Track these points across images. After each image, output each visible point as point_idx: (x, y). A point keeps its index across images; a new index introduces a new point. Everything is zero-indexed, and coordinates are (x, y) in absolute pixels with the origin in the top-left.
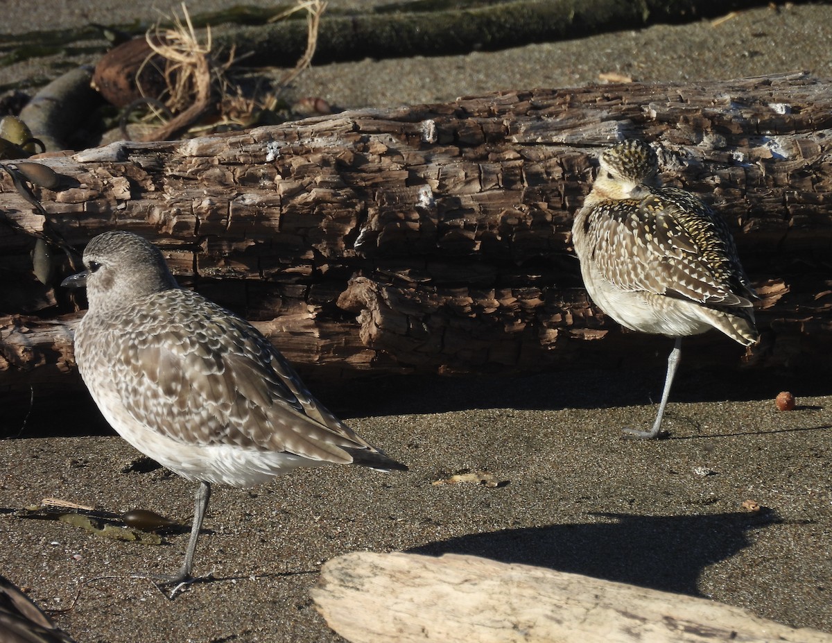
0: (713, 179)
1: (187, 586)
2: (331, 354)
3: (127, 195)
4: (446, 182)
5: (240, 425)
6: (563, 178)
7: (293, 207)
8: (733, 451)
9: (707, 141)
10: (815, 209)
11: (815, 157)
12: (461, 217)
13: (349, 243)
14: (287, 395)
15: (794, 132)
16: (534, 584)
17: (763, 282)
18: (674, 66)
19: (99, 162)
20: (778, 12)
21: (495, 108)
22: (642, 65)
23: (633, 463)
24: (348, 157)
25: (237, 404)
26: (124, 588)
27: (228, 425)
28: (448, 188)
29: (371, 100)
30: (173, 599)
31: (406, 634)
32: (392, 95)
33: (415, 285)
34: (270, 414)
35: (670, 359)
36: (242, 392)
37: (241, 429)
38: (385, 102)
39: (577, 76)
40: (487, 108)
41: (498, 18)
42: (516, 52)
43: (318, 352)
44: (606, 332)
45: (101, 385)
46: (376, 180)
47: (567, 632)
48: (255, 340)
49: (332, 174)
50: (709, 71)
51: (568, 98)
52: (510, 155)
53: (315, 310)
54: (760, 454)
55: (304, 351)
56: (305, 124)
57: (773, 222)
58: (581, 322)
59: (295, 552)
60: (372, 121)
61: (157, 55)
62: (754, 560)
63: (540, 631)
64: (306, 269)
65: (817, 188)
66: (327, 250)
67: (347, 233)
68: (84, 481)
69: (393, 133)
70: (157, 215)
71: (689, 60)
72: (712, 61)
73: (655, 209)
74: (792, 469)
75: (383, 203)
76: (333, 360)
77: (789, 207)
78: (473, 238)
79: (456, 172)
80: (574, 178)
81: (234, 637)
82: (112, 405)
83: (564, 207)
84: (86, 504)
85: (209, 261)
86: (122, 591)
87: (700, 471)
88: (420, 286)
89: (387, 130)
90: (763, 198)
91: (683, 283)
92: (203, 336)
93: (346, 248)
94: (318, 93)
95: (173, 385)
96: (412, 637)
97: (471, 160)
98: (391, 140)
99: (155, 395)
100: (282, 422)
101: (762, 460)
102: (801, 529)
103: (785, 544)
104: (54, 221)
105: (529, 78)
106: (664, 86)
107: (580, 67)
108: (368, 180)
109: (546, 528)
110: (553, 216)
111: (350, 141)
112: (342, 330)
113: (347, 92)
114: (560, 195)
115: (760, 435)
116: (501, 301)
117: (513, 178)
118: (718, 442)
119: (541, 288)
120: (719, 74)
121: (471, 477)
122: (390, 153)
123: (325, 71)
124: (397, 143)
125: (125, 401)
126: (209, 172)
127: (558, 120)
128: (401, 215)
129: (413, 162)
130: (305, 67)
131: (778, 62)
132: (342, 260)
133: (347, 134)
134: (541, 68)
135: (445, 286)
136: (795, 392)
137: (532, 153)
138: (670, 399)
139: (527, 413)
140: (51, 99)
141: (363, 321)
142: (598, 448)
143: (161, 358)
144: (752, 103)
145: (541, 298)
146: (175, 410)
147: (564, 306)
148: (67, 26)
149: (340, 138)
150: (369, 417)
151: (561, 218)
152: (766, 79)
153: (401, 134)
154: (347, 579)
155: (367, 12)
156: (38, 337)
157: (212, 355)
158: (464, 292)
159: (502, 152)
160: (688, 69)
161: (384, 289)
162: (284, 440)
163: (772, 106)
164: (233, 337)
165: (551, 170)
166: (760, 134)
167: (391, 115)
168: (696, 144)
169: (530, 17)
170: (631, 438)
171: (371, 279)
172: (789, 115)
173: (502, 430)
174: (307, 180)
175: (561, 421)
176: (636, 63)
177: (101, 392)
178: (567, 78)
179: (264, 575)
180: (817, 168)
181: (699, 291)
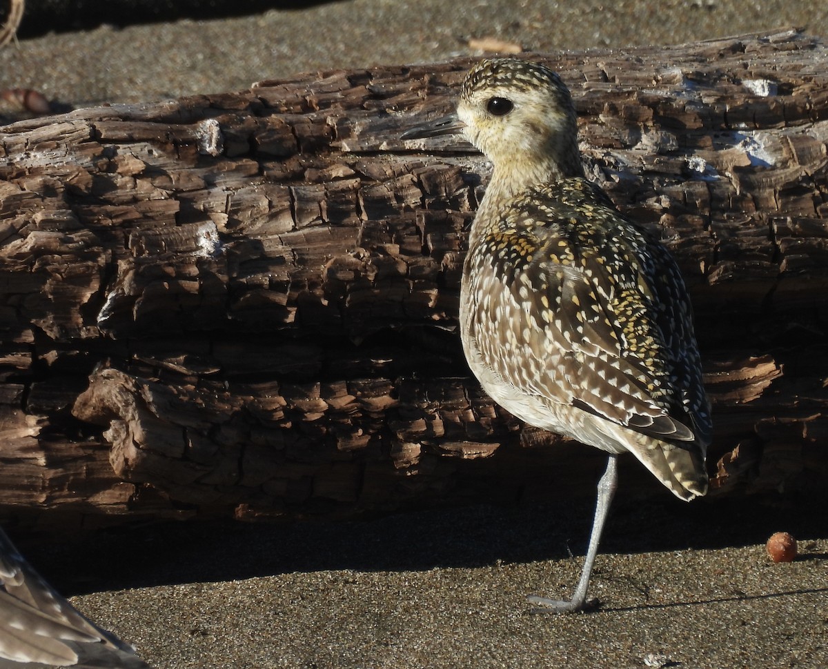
0: (659, 201)
2: (66, 492)
4: (239, 217)
6: (423, 206)
8: (702, 627)
9: (647, 142)
10: (820, 244)
11: (817, 162)
12: (264, 270)
13: (90, 318)
15: (783, 124)
17: (743, 362)
18: (586, 25)
21: (312, 98)
22: (537, 25)
23: (546, 651)
24: (84, 181)
28: (242, 225)
29: (111, 89)
32: (144, 82)
33: (194, 380)
35: (600, 487)
38: (134, 93)
39: (435, 45)
40: (300, 99)
43: (44, 489)
44: (497, 445)
46: (129, 217)
49: (59, 208)
50: (642, 31)
51: (427, 79)
52: (340, 171)
53: (39, 422)
54: (745, 632)
55: (23, 488)
56: (16, 131)
57: (755, 267)
58: (457, 432)
60: (120, 123)
64: (21, 359)
65: (822, 210)
66: (55, 329)
67: (86, 300)
69: (153, 141)
71: (609, 15)
72: (646, 15)
73: (561, 260)
74: (795, 653)
75: (140, 252)
76: (69, 500)
77: (778, 243)
78: (284, 304)
79: (255, 200)
80: (439, 205)
83: (425, 251)
87: (651, 661)
88: (203, 381)
89: (145, 137)
90: (737, 229)
91: (596, 392)
93: (85, 324)
94: (28, 81)
97: (278, 181)
98: (150, 152)
101: (748, 641)
105: (359, 50)
106: (577, 57)
107: (439, 30)
108: (117, 217)
110: (408, 265)
111: (86, 156)
112: (81, 452)
113: (74, 79)
114: (418, 231)
115: (743, 602)
116: (331, 401)
117: (344, 207)
118: (677, 614)
119: (393, 379)
120: (657, 35)
122: (150, 172)
123: (38, 46)
124: (160, 156)
127: (412, 114)
128: (170, 270)
129: (186, 185)
130: (7, 41)
131: (750, 15)
132: (79, 343)
133: (83, 144)
134: (377, 32)
135: (243, 380)
136: (797, 533)
137: (373, 167)
138: (601, 549)
139: (376, 576)
141: (115, 439)
142: (490, 629)
144: (715, 80)
145: (393, 395)
147: (430, 407)
149: (70, 151)
150: (128, 589)
151: (422, 268)
152: (737, 41)
153: (166, 143)
158: (271, 388)
159: (327, 166)
160: (609, 29)
161: (146, 387)
163: (748, 83)
165: (404, 193)
166: (729, 128)
167: (150, 114)
168: (630, 147)
170: (541, 611)
171: (125, 371)
172: (775, 97)
173: (338, 605)
174: (20, 218)
175: (430, 587)
176: (526, 22)
178: (419, 49)
180: (821, 179)
181: (621, 405)
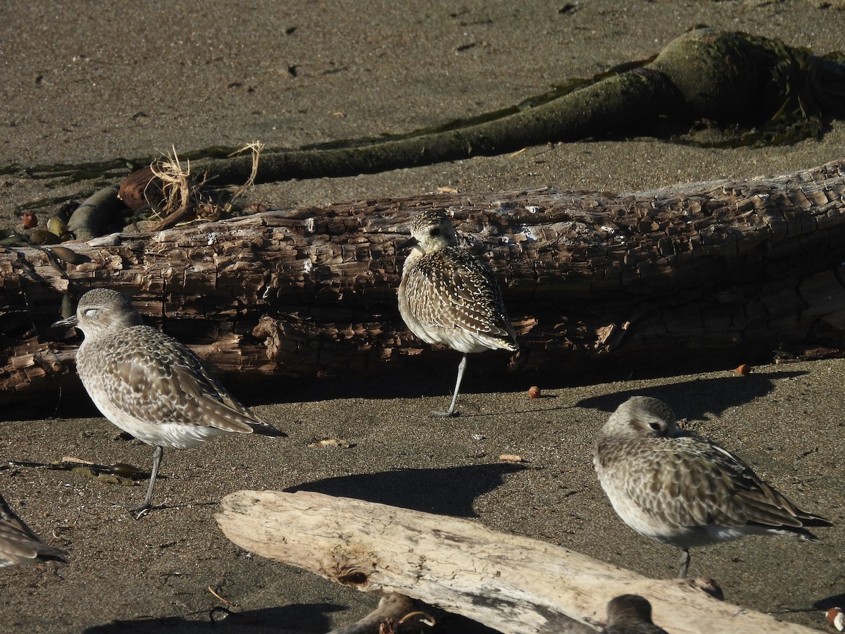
0: (489, 254)
1: (148, 512)
2: (249, 365)
3: (121, 267)
4: (321, 257)
5: (182, 410)
6: (395, 254)
7: (225, 273)
8: (499, 424)
9: (485, 231)
10: (553, 272)
11: (554, 240)
12: (331, 279)
13: (260, 296)
14: (211, 391)
15: (540, 224)
16: (352, 510)
17: (522, 318)
19: (103, 246)
20: (553, 147)
21: (352, 210)
22: (465, 182)
23: (435, 432)
24: (259, 241)
25: (180, 397)
26: (109, 513)
27: (174, 410)
28: (322, 260)
30: (139, 519)
31: (273, 542)
33: (301, 322)
34: (201, 403)
36: (183, 390)
37: (183, 413)
40: (348, 211)
41: (377, 152)
42: (387, 174)
43: (240, 364)
44: (422, 350)
45: (95, 387)
46: (277, 256)
47: (373, 540)
48: (191, 357)
49: (249, 252)
51: (399, 204)
52: (362, 240)
53: (239, 337)
54: (515, 426)
55: (232, 363)
56: (233, 221)
57: (527, 281)
58: (407, 344)
59: (218, 490)
60: (275, 219)
61: (157, 178)
62: (505, 493)
63: (356, 539)
64: (233, 312)
65: (555, 259)
66: (246, 300)
67: (258, 289)
68: (90, 446)
69: (287, 226)
70: (139, 279)
71: (494, 178)
74: (534, 435)
75: (281, 270)
76: (251, 368)
77: (537, 271)
78: (338, 292)
79: (328, 250)
81: (175, 543)
82: (101, 399)
83: (395, 272)
84: (90, 461)
85: (173, 307)
86: (107, 515)
87: (477, 437)
88: (305, 322)
89: (284, 225)
90: (521, 265)
91: (464, 322)
92: (158, 355)
93: (258, 299)
94: (260, 200)
95: (140, 386)
96: (277, 543)
97: (337, 243)
98: (286, 231)
99: (129, 392)
100: (208, 408)
101: (516, 430)
102: (537, 473)
103: (525, 482)
104: (75, 283)
107: (426, 183)
108: (272, 256)
109: (377, 474)
110: (388, 278)
111: (260, 232)
112: (255, 350)
113: (279, 200)
114: (392, 264)
115: (517, 414)
116: (356, 331)
117: (363, 254)
118: (490, 418)
119: (381, 323)
121: (332, 442)
122: (286, 239)
123: (264, 187)
124: (290, 233)
125: (110, 396)
126: (172, 252)
127: (392, 218)
128: (292, 278)
129: (300, 244)
130: (250, 185)
132: (256, 306)
133: (259, 228)
135: (321, 322)
136: (540, 387)
137: (375, 238)
138: (460, 392)
139: (372, 401)
140: (91, 206)
141: (269, 344)
142: (414, 423)
143: (132, 369)
144: (514, 206)
145: (381, 329)
146: (141, 401)
147: (395, 334)
148: (107, 159)
149: (254, 230)
151: (393, 279)
152: (524, 191)
153: (293, 228)
154: (237, 508)
155: (296, 150)
156: (64, 355)
157: (164, 366)
158: (332, 326)
159: (357, 238)
161: (282, 324)
162: (209, 419)
163: (527, 208)
164: (177, 356)
165: (387, 249)
166: (519, 226)
167: (287, 216)
168: (478, 232)
169: (397, 152)
171: (273, 318)
172: (538, 213)
173: (355, 412)
174: (233, 256)
175: (393, 406)
176: (461, 181)
177: (95, 391)
179: (197, 504)
180: (555, 246)
181: (474, 327)
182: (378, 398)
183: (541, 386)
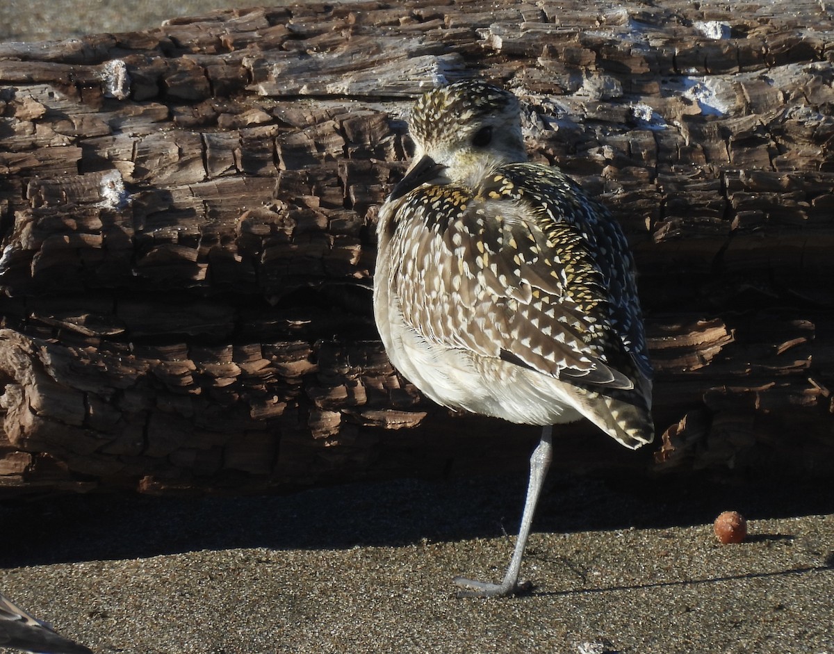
0: (601, 152)
4: (147, 165)
6: (345, 155)
8: (643, 613)
9: (589, 88)
10: (775, 199)
11: (773, 111)
12: (173, 223)
15: (736, 69)
17: (689, 325)
21: (227, 37)
23: (473, 638)
28: (149, 174)
29: (17, 27)
32: (52, 18)
33: (96, 341)
35: (533, 460)
38: (41, 30)
40: (214, 38)
44: (422, 415)
46: (28, 164)
51: (352, 18)
52: (256, 117)
54: (689, 619)
57: (705, 223)
58: (380, 399)
60: (19, 63)
65: (778, 163)
69: (54, 83)
74: (743, 642)
75: (39, 203)
77: (730, 198)
78: (195, 260)
79: (164, 147)
80: (363, 154)
83: (347, 204)
87: (587, 650)
88: (105, 343)
89: (45, 78)
90: (686, 182)
91: (526, 342)
97: (189, 127)
98: (51, 95)
101: (692, 629)
108: (14, 164)
110: (329, 219)
114: (340, 183)
115: (688, 586)
116: (244, 365)
117: (260, 156)
118: (617, 599)
119: (311, 343)
122: (50, 117)
124: (61, 99)
127: (335, 56)
128: (71, 222)
129: (89, 131)
135: (148, 341)
137: (292, 112)
138: (535, 527)
139: (291, 554)
141: (10, 404)
142: (413, 613)
144: (664, 21)
145: (312, 359)
147: (351, 372)
150: (23, 566)
151: (343, 222)
153: (68, 85)
158: (180, 351)
159: (242, 112)
161: (44, 349)
163: (699, 26)
165: (325, 141)
166: (678, 74)
167: (51, 54)
168: (570, 93)
171: (21, 332)
172: (728, 39)
173: (250, 585)
175: (350, 567)
180: (778, 129)
181: (551, 357)
182: (304, 546)
183: (748, 511)
